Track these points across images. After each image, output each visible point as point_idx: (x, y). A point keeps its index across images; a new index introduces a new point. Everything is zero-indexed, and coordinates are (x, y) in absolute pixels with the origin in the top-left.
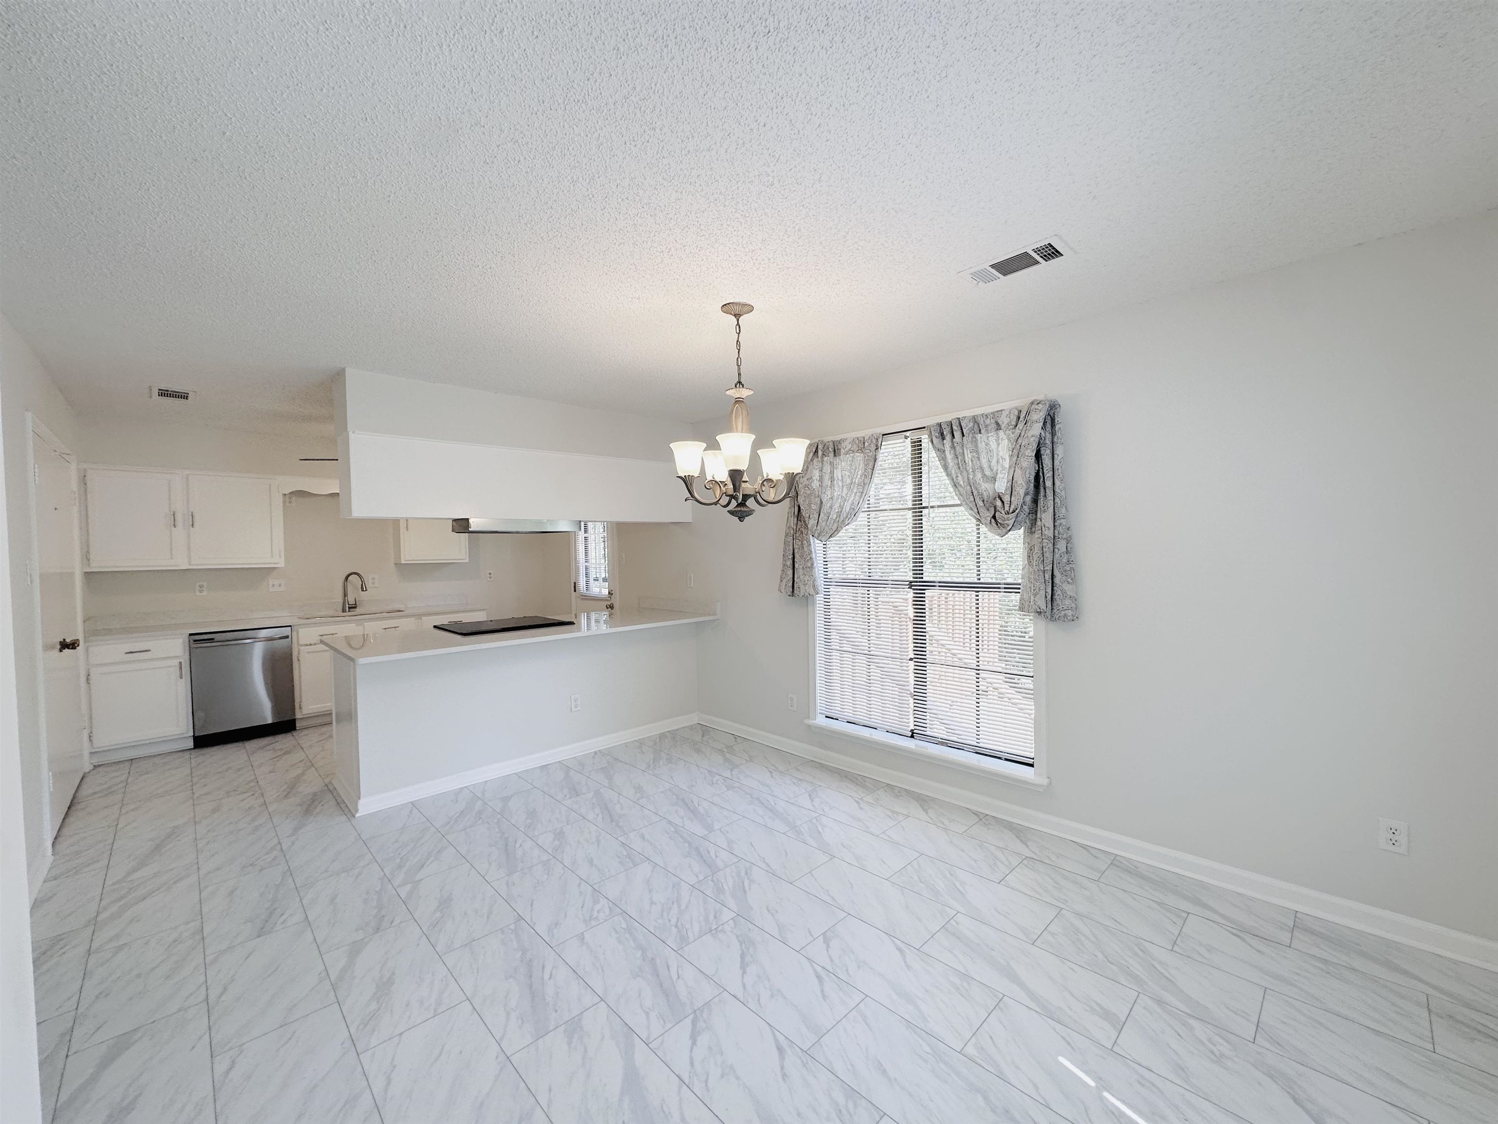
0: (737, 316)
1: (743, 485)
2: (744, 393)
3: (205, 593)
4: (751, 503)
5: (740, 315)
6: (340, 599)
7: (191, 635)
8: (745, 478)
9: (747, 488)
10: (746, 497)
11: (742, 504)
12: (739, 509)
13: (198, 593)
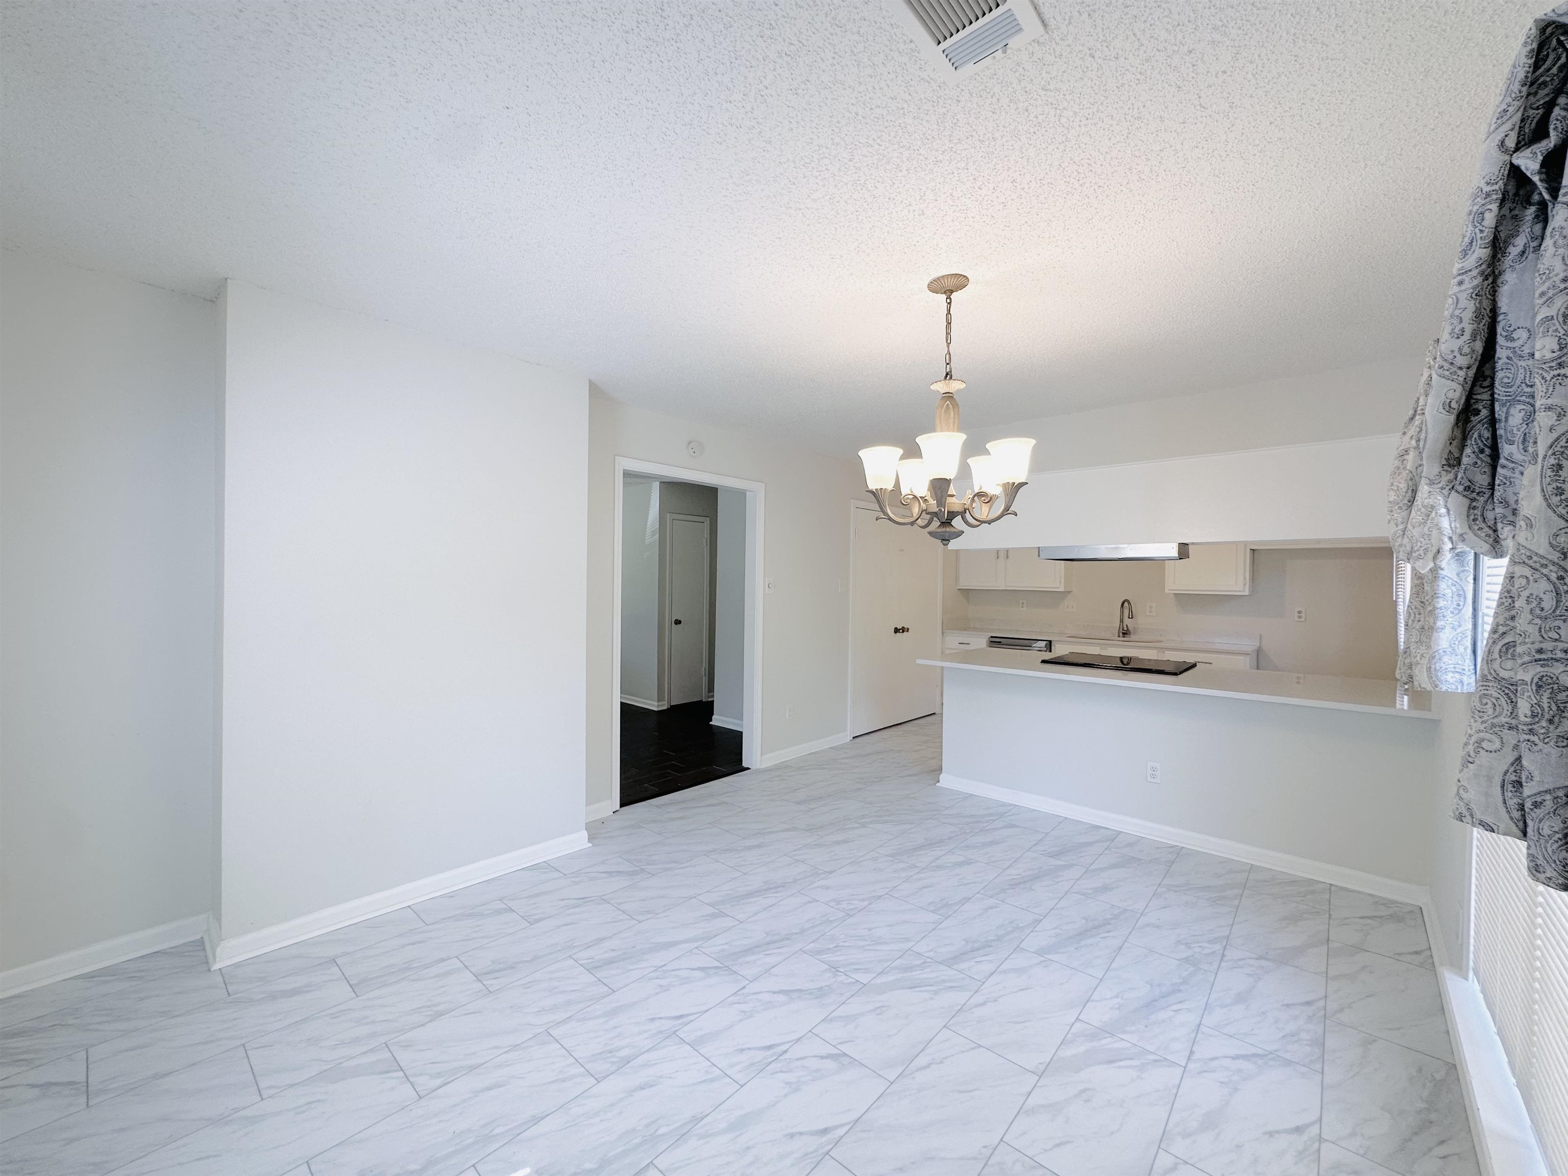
0: (949, 292)
1: (949, 500)
2: (955, 386)
3: (1024, 609)
4: (957, 522)
5: (952, 292)
6: (1117, 624)
7: (992, 637)
8: (952, 490)
9: (954, 503)
10: (952, 515)
11: (947, 523)
12: (944, 529)
13: (1021, 608)
